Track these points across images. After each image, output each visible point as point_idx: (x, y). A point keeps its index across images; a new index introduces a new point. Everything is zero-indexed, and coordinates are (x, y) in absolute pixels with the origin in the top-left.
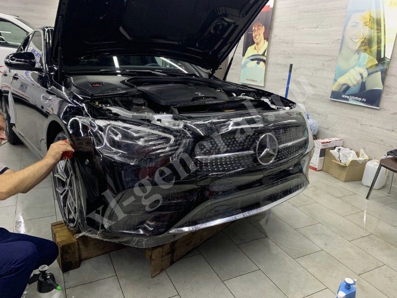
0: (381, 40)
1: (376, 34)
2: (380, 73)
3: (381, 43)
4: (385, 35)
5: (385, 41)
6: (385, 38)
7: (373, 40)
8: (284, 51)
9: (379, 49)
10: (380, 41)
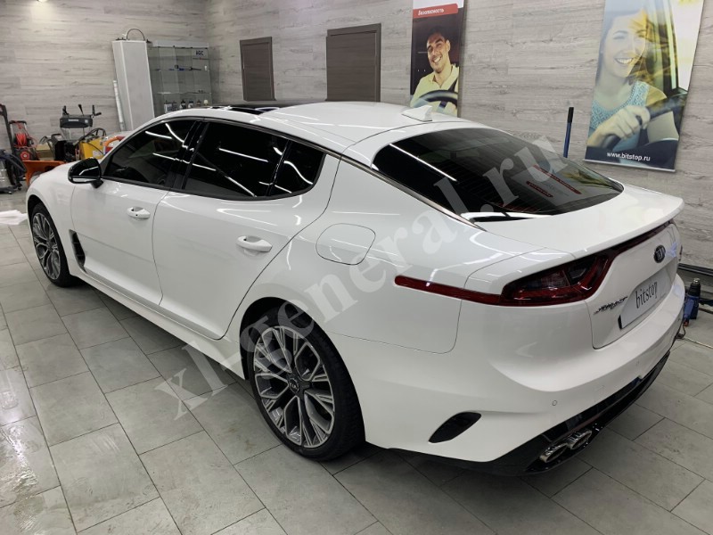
0: (669, 59)
1: (659, 51)
2: (672, 113)
3: (669, 64)
4: (675, 51)
5: (676, 61)
6: (676, 56)
7: (655, 59)
8: (491, 83)
9: (668, 74)
10: (667, 61)
